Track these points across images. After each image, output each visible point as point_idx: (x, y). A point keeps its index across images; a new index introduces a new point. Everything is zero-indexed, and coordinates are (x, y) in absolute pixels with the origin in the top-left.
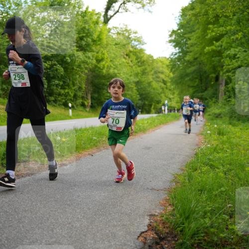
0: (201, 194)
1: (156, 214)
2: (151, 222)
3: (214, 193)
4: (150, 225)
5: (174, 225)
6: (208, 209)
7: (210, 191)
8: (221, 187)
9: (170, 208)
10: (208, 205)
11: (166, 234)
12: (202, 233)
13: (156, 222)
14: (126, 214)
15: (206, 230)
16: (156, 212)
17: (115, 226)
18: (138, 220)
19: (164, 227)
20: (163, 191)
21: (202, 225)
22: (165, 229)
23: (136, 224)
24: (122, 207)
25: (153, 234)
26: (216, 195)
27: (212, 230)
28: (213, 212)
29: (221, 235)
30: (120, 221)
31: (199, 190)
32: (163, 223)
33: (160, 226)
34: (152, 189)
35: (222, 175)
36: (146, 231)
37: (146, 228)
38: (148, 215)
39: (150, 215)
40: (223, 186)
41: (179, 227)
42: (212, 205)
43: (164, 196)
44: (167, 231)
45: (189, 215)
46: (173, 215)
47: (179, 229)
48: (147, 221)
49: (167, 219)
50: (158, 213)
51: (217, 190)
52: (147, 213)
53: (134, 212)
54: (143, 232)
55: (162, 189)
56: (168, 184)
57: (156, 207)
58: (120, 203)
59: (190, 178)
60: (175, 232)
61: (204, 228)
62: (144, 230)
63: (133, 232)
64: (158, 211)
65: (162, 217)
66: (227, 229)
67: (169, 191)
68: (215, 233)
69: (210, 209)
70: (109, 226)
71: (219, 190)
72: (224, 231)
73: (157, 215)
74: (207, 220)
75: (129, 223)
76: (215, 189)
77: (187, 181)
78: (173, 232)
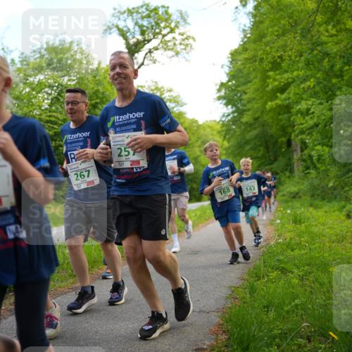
0: (268, 311)
1: (205, 347)
3: (286, 309)
6: (276, 332)
7: (280, 306)
9: (224, 337)
10: (277, 327)
16: (204, 344)
20: (215, 313)
26: (288, 312)
28: (283, 336)
31: (265, 307)
34: (200, 312)
35: (295, 281)
38: (193, 350)
39: (196, 350)
40: (295, 297)
42: (281, 327)
43: (215, 319)
45: (249, 345)
46: (226, 346)
50: (208, 346)
51: (290, 303)
52: (191, 348)
53: (173, 347)
55: (213, 309)
56: (223, 302)
57: (204, 337)
59: (252, 290)
64: (207, 343)
65: (213, 350)
67: (223, 312)
69: (280, 332)
71: (293, 304)
73: (206, 349)
74: (274, 349)
76: (287, 302)
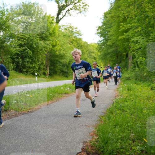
0: (116, 127)
1: (87, 141)
2: (84, 146)
3: (124, 127)
4: (83, 148)
5: (98, 148)
6: (119, 137)
7: (121, 126)
8: (128, 123)
9: (96, 137)
10: (120, 134)
11: (93, 154)
12: (115, 152)
13: (87, 146)
14: (69, 142)
15: (118, 150)
16: (87, 140)
17: (61, 149)
18: (76, 145)
19: (92, 149)
20: (92, 127)
21: (115, 147)
22: (92, 151)
23: (75, 148)
24: (67, 138)
25: (85, 154)
26: (125, 128)
27: (121, 150)
28: (122, 139)
29: (127, 153)
30: (64, 146)
31: (114, 126)
32: (92, 147)
33: (90, 149)
34: (86, 126)
35: (128, 115)
36: (81, 152)
37: (81, 150)
38: (82, 142)
39: (83, 142)
40: (129, 122)
41: (101, 149)
42: (122, 135)
43: (92, 129)
44: (94, 152)
45: (107, 141)
46: (97, 141)
47: (101, 150)
48: (81, 146)
49: (94, 144)
50: (89, 141)
51: (126, 125)
52: (81, 141)
53: (73, 140)
54: (79, 153)
55: (91, 125)
57: (87, 137)
58: (65, 135)
59: (109, 118)
60: (99, 152)
61: (116, 149)
62: (79, 152)
63: (72, 153)
64: (88, 139)
65: (91, 143)
66: (131, 149)
67: (96, 126)
68: (124, 152)
69: (121, 137)
70: (58, 150)
71: (127, 125)
72: (129, 151)
73: (88, 142)
74: (118, 144)
75: (70, 147)
76: (124, 124)
77: (107, 120)
78: (98, 152)
